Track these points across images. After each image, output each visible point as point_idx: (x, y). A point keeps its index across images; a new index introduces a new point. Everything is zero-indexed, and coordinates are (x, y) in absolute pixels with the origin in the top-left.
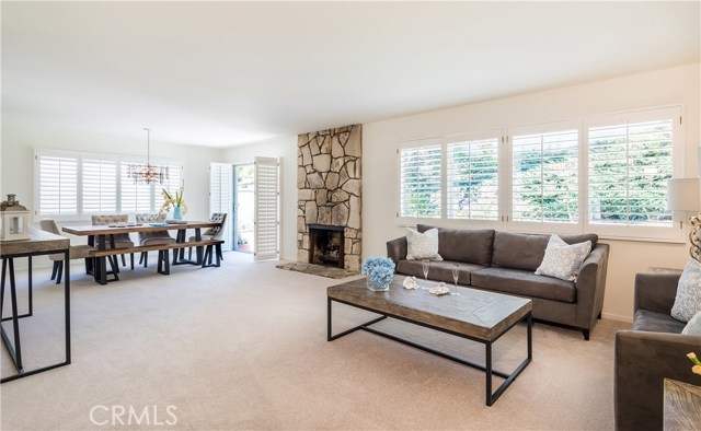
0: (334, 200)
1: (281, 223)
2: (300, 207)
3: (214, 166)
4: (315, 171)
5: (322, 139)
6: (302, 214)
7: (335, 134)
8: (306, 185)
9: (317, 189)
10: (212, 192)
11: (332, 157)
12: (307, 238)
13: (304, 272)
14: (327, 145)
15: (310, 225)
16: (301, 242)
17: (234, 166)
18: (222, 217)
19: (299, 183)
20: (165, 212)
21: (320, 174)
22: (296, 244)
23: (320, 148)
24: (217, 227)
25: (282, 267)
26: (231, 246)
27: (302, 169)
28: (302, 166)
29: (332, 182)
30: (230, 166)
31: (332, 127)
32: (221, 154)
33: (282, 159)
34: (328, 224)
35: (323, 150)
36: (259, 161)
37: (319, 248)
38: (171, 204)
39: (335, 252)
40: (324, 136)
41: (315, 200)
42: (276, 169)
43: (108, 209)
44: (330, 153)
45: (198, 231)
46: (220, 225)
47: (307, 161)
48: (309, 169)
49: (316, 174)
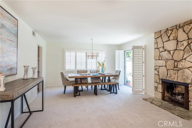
0: (180, 66)
1: (145, 76)
2: (156, 69)
3: (117, 51)
4: (165, 50)
5: (170, 32)
6: (157, 73)
7: (180, 27)
8: (160, 58)
9: (167, 60)
10: (116, 62)
11: (178, 41)
12: (160, 86)
13: (159, 106)
14: (174, 35)
15: (162, 79)
16: (156, 88)
17: (125, 51)
18: (119, 72)
19: (155, 57)
20: (98, 70)
21: (169, 52)
22: (153, 88)
23: (169, 37)
24: (116, 76)
25: (146, 100)
26: (123, 83)
27: (157, 50)
28: (157, 48)
29: (178, 56)
30: (123, 51)
31: (178, 23)
32: (120, 47)
33: (145, 46)
34: (175, 80)
35: (171, 38)
36: (134, 48)
37: (168, 92)
38: (100, 66)
39: (180, 97)
40: (172, 30)
41: (166, 66)
42: (143, 51)
43: (83, 68)
44: (176, 39)
45: (109, 78)
46: (118, 76)
47: (160, 45)
48: (161, 50)
49: (166, 52)
